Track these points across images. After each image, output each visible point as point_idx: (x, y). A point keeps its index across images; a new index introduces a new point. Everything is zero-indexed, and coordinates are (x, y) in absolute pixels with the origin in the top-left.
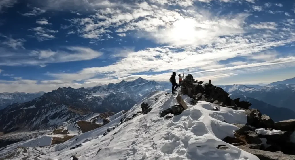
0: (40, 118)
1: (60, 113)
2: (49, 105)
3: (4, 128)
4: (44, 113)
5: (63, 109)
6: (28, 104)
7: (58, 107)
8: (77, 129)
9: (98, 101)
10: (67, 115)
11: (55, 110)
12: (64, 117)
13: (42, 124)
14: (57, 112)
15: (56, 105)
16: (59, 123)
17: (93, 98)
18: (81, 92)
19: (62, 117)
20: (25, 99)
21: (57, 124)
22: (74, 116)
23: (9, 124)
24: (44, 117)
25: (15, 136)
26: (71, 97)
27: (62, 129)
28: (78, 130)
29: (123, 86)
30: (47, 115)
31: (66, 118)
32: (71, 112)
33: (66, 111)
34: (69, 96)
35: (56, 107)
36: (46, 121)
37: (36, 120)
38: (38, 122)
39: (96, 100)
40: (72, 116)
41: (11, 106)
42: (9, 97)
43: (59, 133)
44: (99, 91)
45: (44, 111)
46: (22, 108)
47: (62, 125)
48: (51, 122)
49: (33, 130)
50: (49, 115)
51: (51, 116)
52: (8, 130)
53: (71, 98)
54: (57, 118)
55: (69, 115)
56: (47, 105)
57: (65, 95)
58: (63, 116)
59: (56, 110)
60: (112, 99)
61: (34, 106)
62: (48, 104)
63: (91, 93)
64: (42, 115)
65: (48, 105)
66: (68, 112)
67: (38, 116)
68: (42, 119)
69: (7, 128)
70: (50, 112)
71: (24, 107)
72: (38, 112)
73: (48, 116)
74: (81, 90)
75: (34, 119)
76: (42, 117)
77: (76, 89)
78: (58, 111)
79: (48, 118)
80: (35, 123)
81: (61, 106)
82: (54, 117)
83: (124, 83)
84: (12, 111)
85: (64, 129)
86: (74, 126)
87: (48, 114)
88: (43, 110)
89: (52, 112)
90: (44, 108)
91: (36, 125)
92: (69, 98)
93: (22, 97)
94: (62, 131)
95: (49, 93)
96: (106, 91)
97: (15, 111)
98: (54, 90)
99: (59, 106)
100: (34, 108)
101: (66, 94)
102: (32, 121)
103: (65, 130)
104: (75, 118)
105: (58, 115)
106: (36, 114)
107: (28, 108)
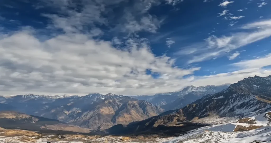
0: (227, 107)
1: (248, 103)
2: (237, 95)
3: (200, 114)
4: (231, 103)
5: (251, 99)
6: (218, 95)
7: (246, 97)
8: (268, 119)
10: (256, 105)
11: (242, 100)
12: (252, 107)
13: (228, 113)
14: (244, 102)
15: (243, 96)
16: (246, 112)
19: (250, 107)
20: (215, 91)
21: (244, 113)
22: (264, 107)
23: (203, 111)
24: (231, 106)
25: (205, 121)
26: (260, 86)
27: (249, 119)
28: (268, 121)
30: (234, 105)
31: (255, 108)
32: (262, 102)
33: (255, 101)
34: (257, 85)
35: (244, 97)
36: (232, 110)
37: (224, 109)
38: (226, 110)
40: (262, 106)
41: (205, 96)
42: (204, 90)
43: (245, 122)
45: (232, 101)
46: (213, 98)
47: (249, 115)
48: (238, 111)
50: (236, 105)
51: (238, 106)
52: (202, 116)
53: (260, 88)
54: (245, 108)
55: (258, 105)
56: (234, 95)
57: (252, 85)
58: (251, 106)
59: (243, 100)
61: (222, 97)
62: (235, 95)
64: (230, 104)
65: (236, 96)
66: (257, 102)
67: (226, 105)
68: (229, 108)
70: (238, 102)
71: (215, 98)
72: (226, 102)
73: (235, 106)
75: (223, 108)
76: (229, 106)
77: (265, 78)
78: (246, 101)
79: (235, 108)
81: (249, 96)
82: (241, 106)
84: (206, 101)
85: (251, 118)
86: (263, 117)
87: (236, 103)
88: (231, 100)
89: (239, 101)
90: (232, 98)
91: (223, 113)
92: (257, 88)
93: (213, 89)
94: (249, 121)
95: (235, 84)
97: (208, 100)
98: (240, 81)
99: (246, 96)
100: (222, 99)
101: (253, 84)
102: (220, 109)
103: (252, 120)
104: (266, 108)
105: (245, 105)
106: (224, 103)
107: (218, 98)
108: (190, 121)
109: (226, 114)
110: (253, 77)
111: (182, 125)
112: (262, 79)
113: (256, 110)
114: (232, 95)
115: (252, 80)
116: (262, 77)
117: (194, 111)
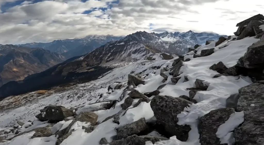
0: (126, 52)
1: (139, 49)
2: (133, 43)
3: (106, 58)
4: (129, 49)
6: (120, 42)
9: (165, 45)
10: (144, 51)
12: (142, 53)
13: (127, 57)
16: (138, 57)
17: (162, 41)
18: (153, 36)
19: (140, 53)
22: (149, 53)
23: (109, 55)
24: (129, 51)
29: (190, 35)
30: (130, 51)
31: (143, 54)
32: (147, 50)
33: (144, 49)
34: (144, 38)
35: (137, 45)
36: (129, 55)
37: (124, 53)
38: (125, 55)
39: (164, 43)
40: (147, 53)
44: (167, 37)
45: (129, 47)
46: (116, 44)
48: (133, 56)
49: (122, 61)
50: (132, 50)
51: (133, 52)
52: (108, 60)
53: (146, 40)
54: (137, 53)
55: (145, 52)
56: (131, 43)
58: (141, 52)
59: (136, 47)
60: (178, 45)
61: (123, 43)
63: (160, 37)
66: (145, 49)
67: (125, 50)
68: (128, 53)
69: (108, 58)
71: (117, 43)
72: (125, 47)
74: (153, 34)
75: (123, 53)
77: (149, 33)
78: (138, 48)
79: (131, 53)
80: (123, 56)
82: (135, 52)
83: (190, 33)
88: (129, 46)
89: (134, 48)
90: (129, 45)
96: (173, 38)
97: (112, 46)
99: (139, 44)
100: (122, 45)
101: (142, 36)
102: (121, 54)
105: (138, 51)
106: (124, 49)
107: (120, 44)
108: (98, 65)
109: (126, 59)
110: (143, 31)
111: (93, 69)
112: (147, 34)
113: (144, 55)
114: (129, 43)
115: (142, 34)
116: (147, 33)
117: (102, 56)
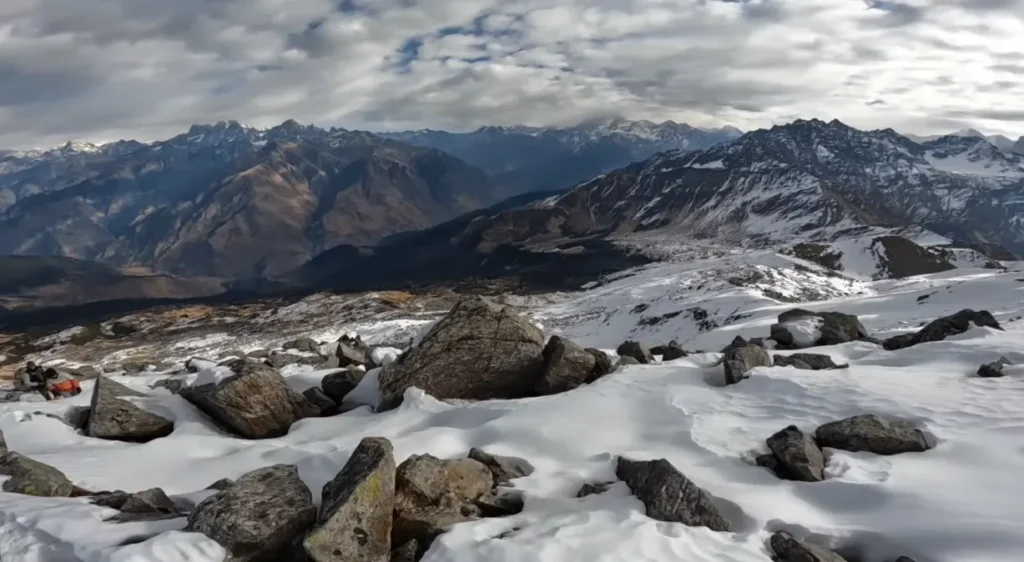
0: (727, 202)
1: (790, 198)
2: (764, 167)
3: (638, 215)
4: (741, 190)
5: (803, 187)
6: (705, 156)
7: (789, 178)
10: (812, 211)
11: (776, 185)
12: (799, 216)
13: (726, 223)
14: (780, 194)
15: (783, 172)
16: (776, 231)
19: (791, 215)
21: (770, 233)
22: (834, 222)
23: (651, 204)
24: (739, 202)
25: (656, 242)
26: (836, 156)
30: (748, 198)
31: (804, 221)
32: (830, 205)
33: (815, 198)
34: (831, 149)
35: (783, 178)
36: (739, 216)
37: (715, 207)
38: (720, 213)
39: (942, 186)
40: (829, 219)
41: (660, 155)
45: (744, 182)
46: (687, 165)
47: (784, 243)
48: (755, 223)
49: (701, 236)
50: (754, 199)
51: (759, 205)
52: (644, 223)
53: (836, 160)
54: (776, 214)
55: (819, 213)
56: (756, 166)
57: (814, 146)
58: (798, 212)
59: (778, 188)
61: (718, 164)
62: (759, 165)
63: (922, 154)
64: (736, 194)
65: (760, 169)
66: (818, 201)
67: (724, 194)
68: (732, 208)
69: (643, 217)
70: (761, 190)
71: (695, 162)
72: (727, 183)
73: (750, 202)
74: (882, 139)
75: (712, 203)
76: (733, 200)
77: (860, 132)
78: (785, 192)
79: (749, 208)
80: (711, 216)
81: (799, 177)
82: (765, 209)
84: (665, 170)
87: (754, 194)
88: (742, 179)
89: (766, 189)
90: (746, 175)
91: (712, 221)
92: (827, 157)
97: (670, 170)
99: (792, 176)
100: (716, 171)
101: (819, 143)
102: (704, 207)
105: (780, 204)
106: (718, 188)
107: (706, 166)
108: (604, 236)
109: (720, 229)
111: (579, 249)
112: (850, 133)
113: (807, 228)
114: (749, 165)
115: (819, 131)
117: (623, 203)
